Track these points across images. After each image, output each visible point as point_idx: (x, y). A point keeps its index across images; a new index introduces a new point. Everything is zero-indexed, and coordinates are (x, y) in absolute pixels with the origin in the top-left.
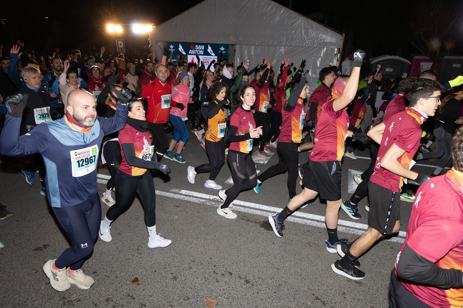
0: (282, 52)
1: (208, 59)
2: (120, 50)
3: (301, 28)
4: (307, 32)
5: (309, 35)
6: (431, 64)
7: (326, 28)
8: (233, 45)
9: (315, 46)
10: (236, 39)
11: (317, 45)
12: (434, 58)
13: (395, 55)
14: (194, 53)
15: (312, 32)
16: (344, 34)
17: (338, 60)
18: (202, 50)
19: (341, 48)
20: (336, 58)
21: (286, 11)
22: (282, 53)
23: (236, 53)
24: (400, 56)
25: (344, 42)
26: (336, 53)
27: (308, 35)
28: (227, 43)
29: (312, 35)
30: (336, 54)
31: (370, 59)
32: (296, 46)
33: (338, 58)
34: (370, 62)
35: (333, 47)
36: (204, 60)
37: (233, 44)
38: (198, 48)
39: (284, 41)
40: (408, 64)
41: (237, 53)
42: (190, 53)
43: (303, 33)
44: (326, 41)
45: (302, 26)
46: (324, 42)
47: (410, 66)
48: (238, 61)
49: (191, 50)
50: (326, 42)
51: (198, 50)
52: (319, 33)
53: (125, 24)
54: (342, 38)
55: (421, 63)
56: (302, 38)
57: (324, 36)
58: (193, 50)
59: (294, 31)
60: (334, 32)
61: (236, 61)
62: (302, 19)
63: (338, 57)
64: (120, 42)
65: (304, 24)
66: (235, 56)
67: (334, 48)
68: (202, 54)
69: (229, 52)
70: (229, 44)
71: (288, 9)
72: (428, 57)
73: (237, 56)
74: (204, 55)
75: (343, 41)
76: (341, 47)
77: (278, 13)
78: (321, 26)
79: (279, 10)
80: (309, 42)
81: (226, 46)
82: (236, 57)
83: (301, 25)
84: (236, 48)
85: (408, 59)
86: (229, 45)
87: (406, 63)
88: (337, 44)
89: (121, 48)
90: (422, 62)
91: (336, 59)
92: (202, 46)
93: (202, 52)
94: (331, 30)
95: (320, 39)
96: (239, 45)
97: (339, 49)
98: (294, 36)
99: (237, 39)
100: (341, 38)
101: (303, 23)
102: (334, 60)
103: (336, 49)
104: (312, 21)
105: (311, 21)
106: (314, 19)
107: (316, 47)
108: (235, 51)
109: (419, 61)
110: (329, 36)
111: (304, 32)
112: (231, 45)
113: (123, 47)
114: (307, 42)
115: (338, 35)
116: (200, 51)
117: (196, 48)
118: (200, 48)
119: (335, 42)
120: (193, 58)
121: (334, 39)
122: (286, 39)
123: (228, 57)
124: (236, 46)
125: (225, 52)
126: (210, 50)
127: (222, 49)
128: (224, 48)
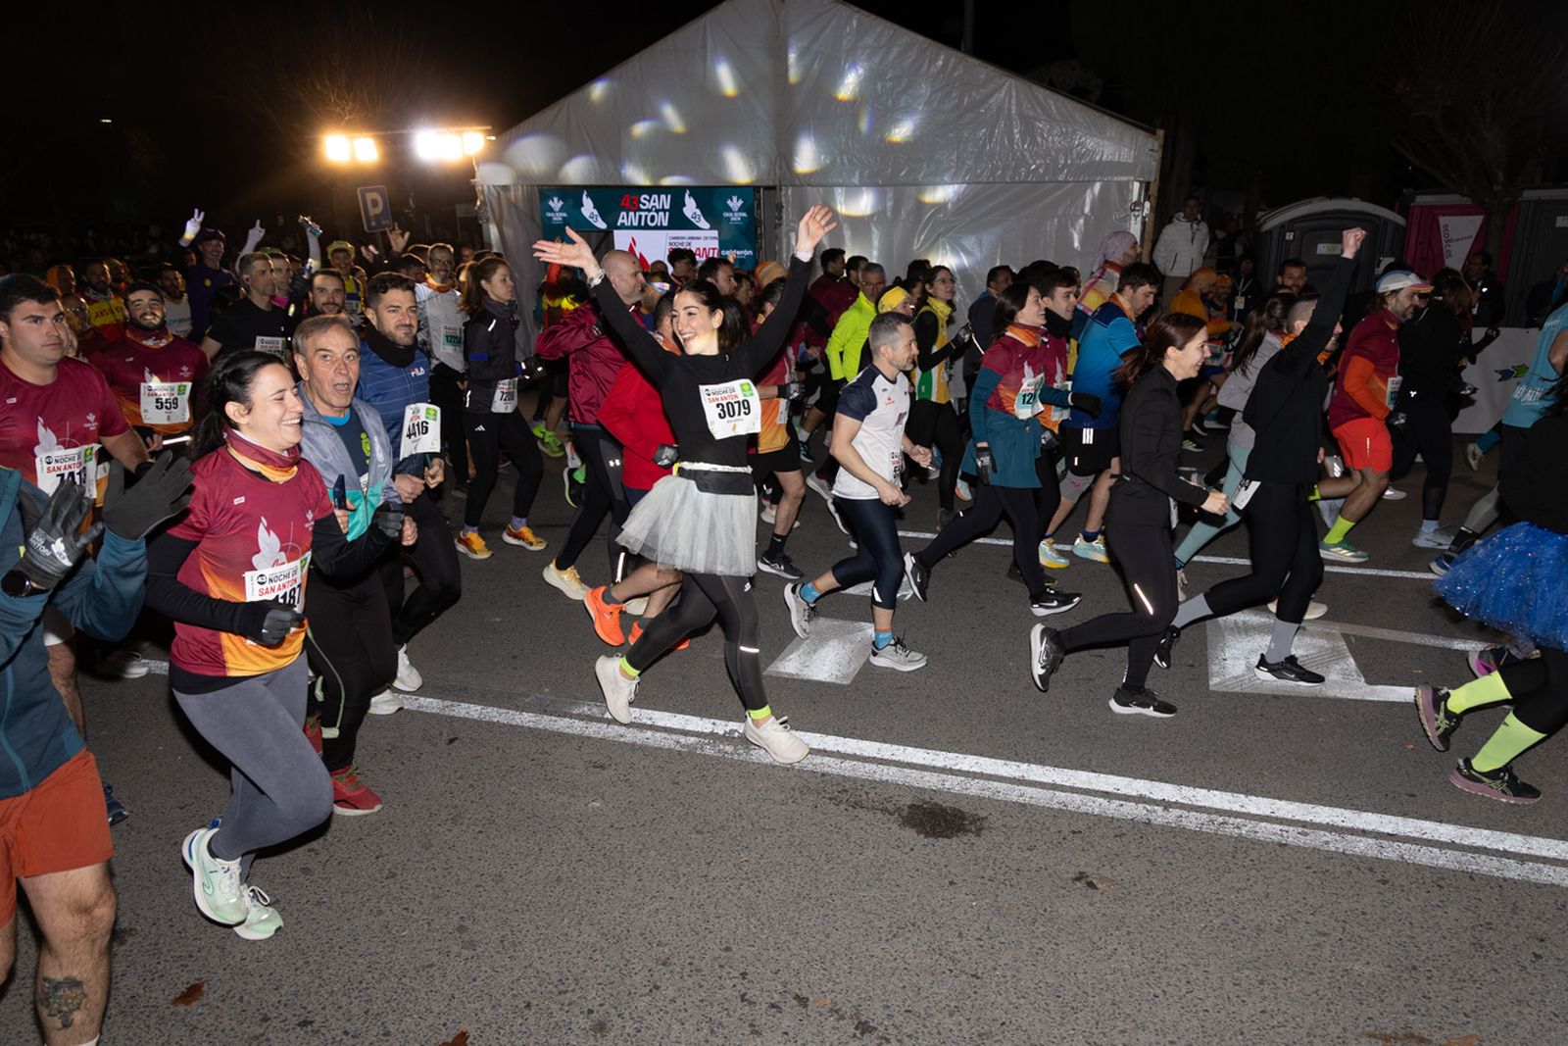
0: (945, 203)
2: (373, 224)
3: (1009, 118)
4: (1029, 132)
5: (1039, 139)
6: (1478, 220)
7: (1097, 114)
8: (773, 188)
9: (1061, 178)
10: (781, 168)
11: (1066, 177)
12: (1487, 200)
13: (1346, 194)
14: (635, 224)
15: (1049, 130)
16: (1161, 133)
17: (1144, 224)
18: (664, 210)
19: (1152, 179)
20: (1136, 217)
21: (953, 60)
22: (946, 208)
23: (784, 217)
24: (1363, 200)
25: (1163, 158)
26: (1135, 198)
27: (1034, 141)
28: (750, 184)
29: (1050, 139)
30: (1136, 204)
31: (1260, 214)
32: (994, 183)
33: (1144, 218)
34: (1261, 226)
35: (1124, 179)
37: (771, 184)
38: (648, 206)
39: (951, 167)
40: (1397, 226)
41: (788, 216)
42: (623, 224)
43: (1017, 136)
44: (1098, 158)
45: (1010, 110)
46: (1092, 163)
47: (1402, 232)
49: (623, 214)
50: (1100, 161)
51: (649, 210)
52: (1074, 132)
53: (389, 133)
54: (1156, 147)
55: (1443, 220)
56: (1014, 154)
57: (1090, 143)
58: (631, 214)
59: (983, 130)
60: (1125, 125)
61: (784, 246)
62: (1010, 88)
63: (1146, 212)
64: (370, 196)
65: (1019, 104)
66: (780, 225)
67: (1127, 182)
68: (665, 224)
69: (762, 214)
70: (758, 184)
71: (960, 55)
72: (1464, 196)
73: (788, 225)
74: (671, 226)
75: (1158, 156)
76: (1153, 176)
77: (925, 68)
78: (1080, 106)
79: (927, 62)
80: (1038, 167)
81: (748, 194)
82: (784, 228)
83: (1007, 105)
84: (783, 199)
85: (1393, 210)
86: (759, 187)
87: (1387, 221)
88: (1139, 169)
89: (376, 216)
90: (1444, 215)
91: (1139, 219)
92: (663, 197)
93: (663, 219)
94: (1114, 121)
95: (1079, 153)
96: (792, 186)
97: (1148, 184)
98: (984, 145)
99: (784, 167)
100: (1150, 146)
101: (1013, 101)
102: (1133, 222)
103: (1136, 185)
104: (1048, 92)
105: (1041, 93)
106: (1052, 86)
107: (1066, 182)
108: (780, 207)
109: (1432, 214)
110: (1110, 139)
111: (1020, 132)
112: (767, 188)
113: (383, 211)
114: (1033, 167)
115: (1141, 136)
116: (655, 214)
117: (641, 206)
118: (656, 204)
119: (1131, 161)
120: (633, 240)
121: (1126, 150)
122: (958, 158)
123: (756, 231)
124: (783, 193)
125: (744, 215)
126: (690, 208)
127: (735, 203)
128: (741, 202)
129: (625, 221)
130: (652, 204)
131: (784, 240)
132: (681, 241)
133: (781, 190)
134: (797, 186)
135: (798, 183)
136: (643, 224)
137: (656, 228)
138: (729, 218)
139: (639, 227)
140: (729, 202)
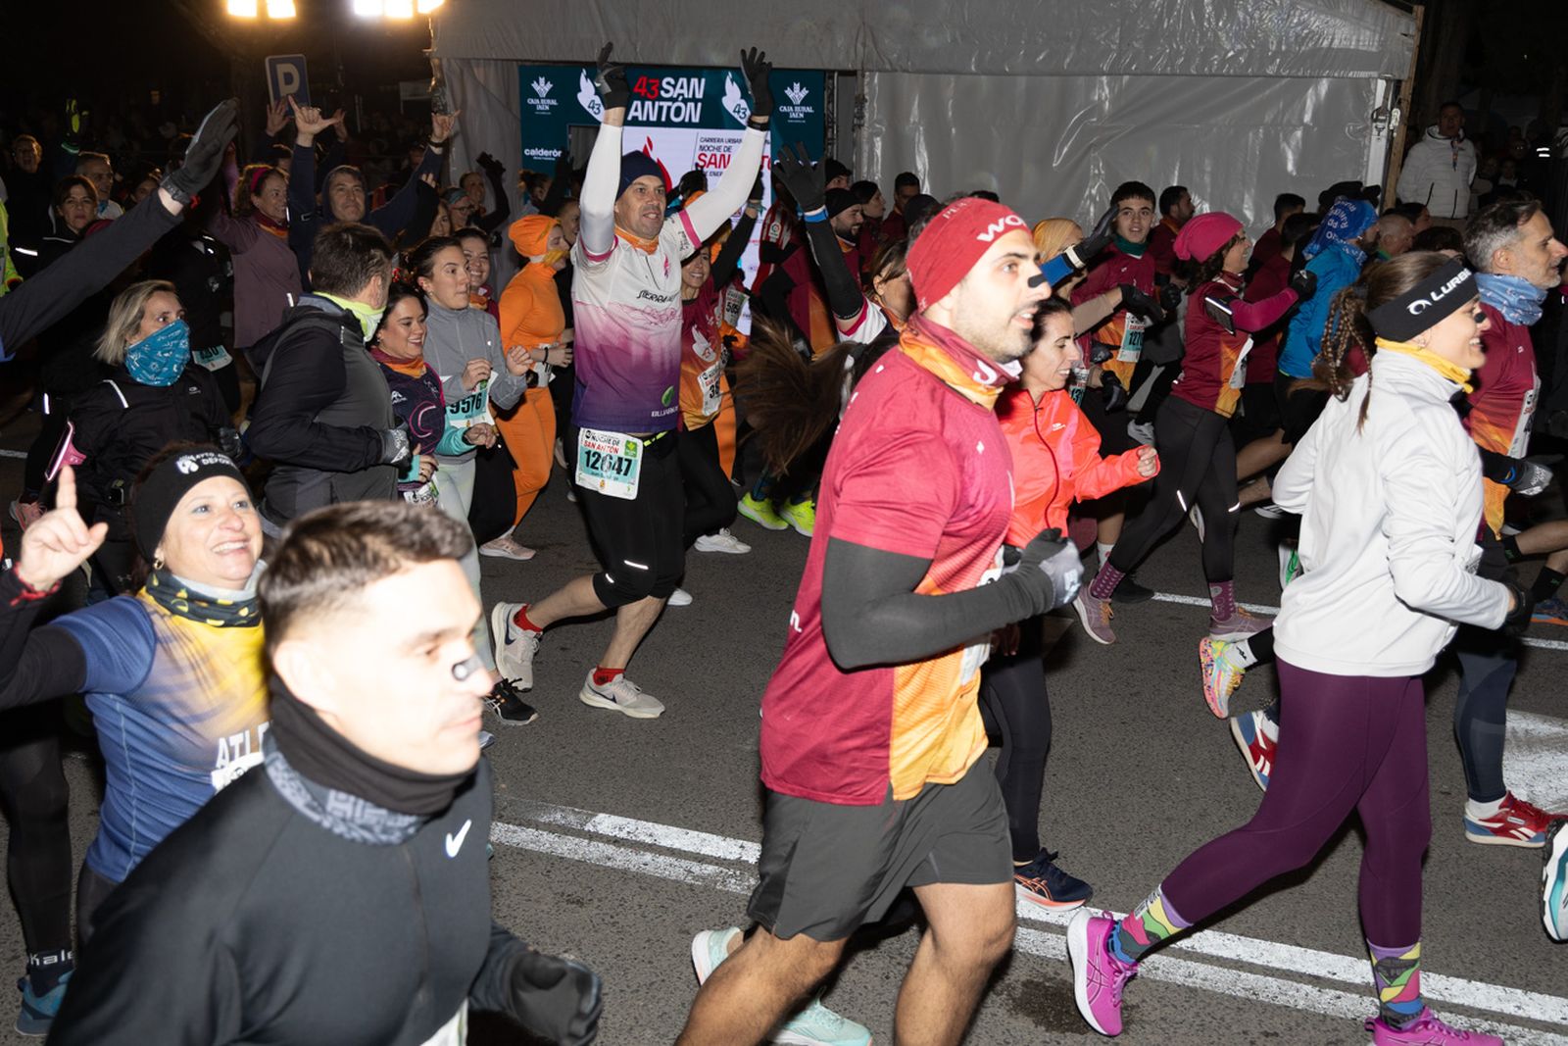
0: (1101, 102)
1: (723, 144)
5: (1241, 15)
8: (853, 73)
9: (1271, 70)
10: (864, 45)
11: (1278, 69)
14: (653, 118)
16: (1419, 10)
17: (1390, 141)
18: (694, 100)
19: (1405, 76)
20: (1379, 131)
22: (1102, 109)
23: (867, 115)
25: (1421, 47)
26: (1379, 103)
27: (1233, 17)
28: (820, 67)
29: (1256, 15)
30: (1379, 111)
32: (1176, 75)
33: (1390, 132)
35: (1363, 74)
36: (702, 148)
37: (850, 67)
38: (673, 93)
39: (1108, 51)
41: (872, 113)
42: (635, 118)
43: (1209, 9)
44: (1326, 44)
46: (1316, 50)
48: (878, 151)
49: (637, 103)
50: (1330, 48)
51: (673, 100)
54: (1412, 31)
56: (1204, 34)
57: (1316, 23)
58: (648, 104)
61: (865, 155)
63: (1394, 123)
66: (860, 126)
67: (1368, 80)
68: (696, 119)
69: (834, 109)
70: (832, 67)
73: (871, 126)
74: (704, 124)
75: (1413, 43)
76: (1406, 72)
80: (1238, 54)
81: (817, 80)
82: (865, 132)
84: (866, 90)
86: (833, 71)
88: (1386, 60)
91: (1384, 133)
92: (694, 81)
93: (693, 113)
96: (880, 71)
97: (1398, 84)
98: (1160, 21)
99: (869, 43)
100: (1402, 29)
102: (1374, 138)
103: (1381, 85)
107: (1278, 76)
108: (861, 101)
110: (1344, 17)
112: (843, 73)
113: (300, 89)
114: (1231, 54)
115: (1391, 14)
116: (682, 105)
117: (662, 93)
118: (685, 91)
119: (1374, 50)
120: (649, 140)
121: (1368, 33)
122: (1121, 38)
123: (825, 135)
124: (867, 80)
125: (809, 110)
126: (733, 98)
127: (797, 93)
128: (805, 92)
129: (639, 114)
130: (678, 90)
131: (866, 148)
132: (716, 145)
133: (863, 76)
134: (886, 71)
135: (888, 67)
136: (663, 119)
137: (682, 125)
138: (788, 114)
139: (658, 124)
140: (788, 92)
